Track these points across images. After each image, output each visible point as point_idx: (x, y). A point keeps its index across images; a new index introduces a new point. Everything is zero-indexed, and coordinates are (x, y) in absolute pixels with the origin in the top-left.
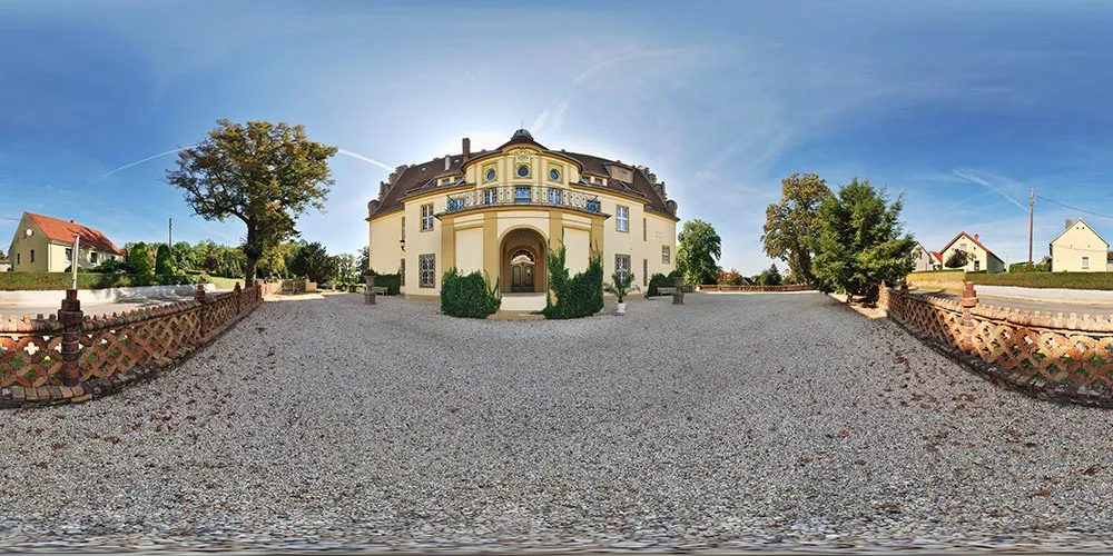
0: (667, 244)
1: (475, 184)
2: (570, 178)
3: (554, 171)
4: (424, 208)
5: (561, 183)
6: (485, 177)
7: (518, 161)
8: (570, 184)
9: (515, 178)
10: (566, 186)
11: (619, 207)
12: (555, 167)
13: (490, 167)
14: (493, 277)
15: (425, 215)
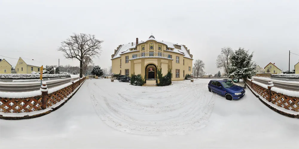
0: (190, 66)
1: (139, 51)
2: (164, 49)
3: (160, 47)
4: (126, 57)
5: (161, 50)
6: (142, 49)
7: (150, 45)
8: (164, 51)
9: (150, 49)
10: (163, 51)
11: (177, 57)
12: (160, 46)
13: (143, 46)
14: (143, 76)
15: (126, 59)
